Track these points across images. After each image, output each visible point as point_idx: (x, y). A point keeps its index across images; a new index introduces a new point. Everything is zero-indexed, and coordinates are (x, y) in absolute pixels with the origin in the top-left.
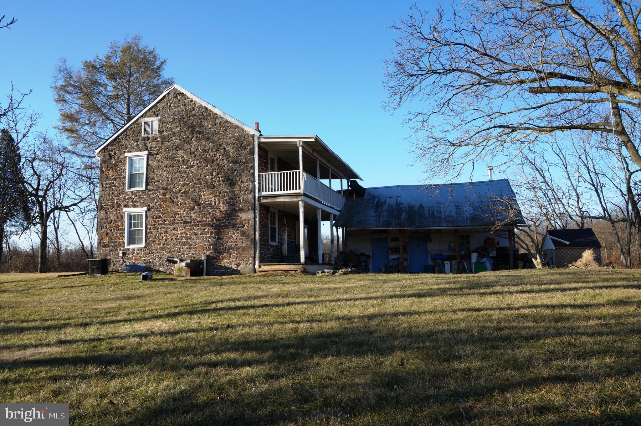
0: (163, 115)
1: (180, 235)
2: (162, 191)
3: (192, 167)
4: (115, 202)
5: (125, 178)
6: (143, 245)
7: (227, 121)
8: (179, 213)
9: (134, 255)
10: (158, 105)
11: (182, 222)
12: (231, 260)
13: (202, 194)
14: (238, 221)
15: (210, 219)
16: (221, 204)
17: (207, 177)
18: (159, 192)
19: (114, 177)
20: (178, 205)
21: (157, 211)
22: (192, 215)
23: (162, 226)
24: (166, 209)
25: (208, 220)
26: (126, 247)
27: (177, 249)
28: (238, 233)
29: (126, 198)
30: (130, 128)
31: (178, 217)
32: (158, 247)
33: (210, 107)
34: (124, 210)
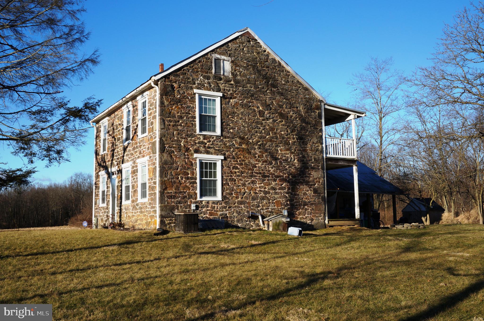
0: (236, 57)
1: (258, 189)
2: (238, 140)
3: (268, 119)
4: (182, 145)
5: (195, 118)
6: (219, 197)
7: (298, 81)
8: (257, 165)
9: (209, 209)
10: (230, 44)
11: (260, 175)
12: (306, 215)
13: (279, 149)
14: (311, 179)
15: (287, 175)
16: (296, 161)
17: (283, 133)
18: (236, 141)
19: (179, 114)
20: (256, 157)
21: (234, 161)
22: (270, 169)
23: (240, 178)
24: (244, 161)
25: (284, 176)
26: (198, 199)
27: (256, 203)
28: (311, 190)
29: (197, 142)
30: (198, 61)
31: (256, 170)
32: (236, 200)
33: (283, 63)
34: (195, 155)
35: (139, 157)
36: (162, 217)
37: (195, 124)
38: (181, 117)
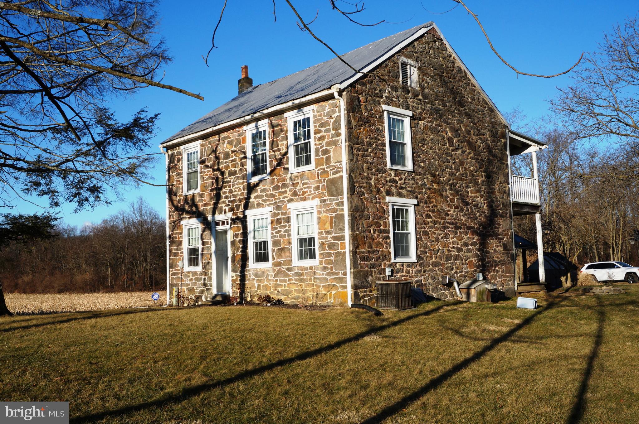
0: (423, 62)
1: (451, 246)
2: (430, 178)
3: (457, 149)
4: (373, 183)
5: (385, 146)
6: (413, 258)
7: (484, 100)
8: (449, 213)
9: (404, 274)
10: (416, 44)
11: (453, 226)
12: (498, 280)
13: (469, 190)
14: (500, 230)
15: (478, 226)
16: (485, 207)
17: (472, 168)
18: (427, 178)
19: (368, 140)
20: (447, 201)
21: (426, 207)
22: (462, 218)
23: (433, 230)
24: (436, 206)
25: (476, 227)
26: (393, 261)
27: (450, 265)
28: (501, 246)
29: (388, 179)
30: (384, 65)
31: (449, 219)
32: (431, 261)
33: (468, 73)
34: (388, 199)
35: (290, 200)
36: (356, 287)
37: (385, 154)
38: (370, 144)
